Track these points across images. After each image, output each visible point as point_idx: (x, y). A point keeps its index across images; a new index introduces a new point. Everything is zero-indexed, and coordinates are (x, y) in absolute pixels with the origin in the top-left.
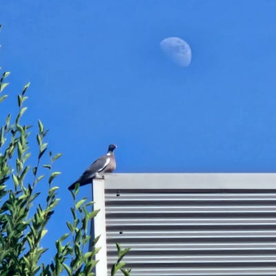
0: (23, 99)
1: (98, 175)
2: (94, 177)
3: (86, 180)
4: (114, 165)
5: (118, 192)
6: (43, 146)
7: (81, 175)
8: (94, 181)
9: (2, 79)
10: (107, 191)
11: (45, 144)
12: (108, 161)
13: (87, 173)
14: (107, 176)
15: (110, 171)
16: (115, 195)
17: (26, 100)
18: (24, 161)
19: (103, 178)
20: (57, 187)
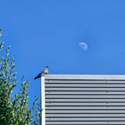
0: (8, 51)
1: (43, 75)
2: (42, 76)
3: (39, 76)
4: (48, 72)
5: (48, 80)
6: (13, 65)
7: (38, 75)
8: (42, 77)
9: (1, 44)
10: (45, 80)
11: (14, 64)
12: (46, 71)
13: (40, 74)
14: (45, 75)
15: (46, 74)
16: (48, 81)
17: (9, 51)
18: (9, 69)
19: (44, 76)
20: (16, 77)
